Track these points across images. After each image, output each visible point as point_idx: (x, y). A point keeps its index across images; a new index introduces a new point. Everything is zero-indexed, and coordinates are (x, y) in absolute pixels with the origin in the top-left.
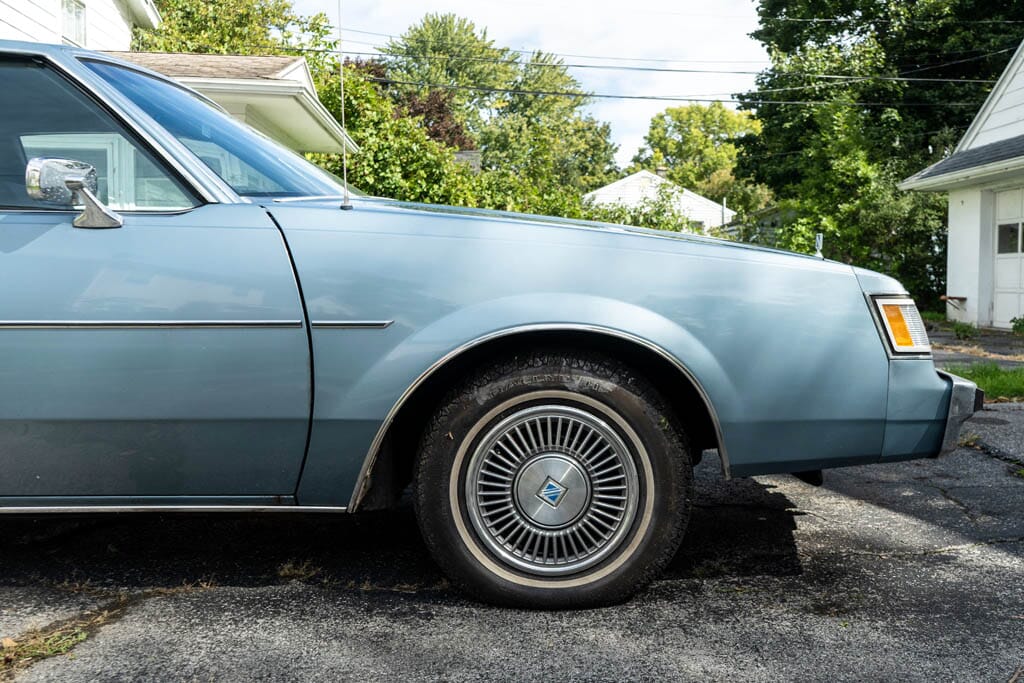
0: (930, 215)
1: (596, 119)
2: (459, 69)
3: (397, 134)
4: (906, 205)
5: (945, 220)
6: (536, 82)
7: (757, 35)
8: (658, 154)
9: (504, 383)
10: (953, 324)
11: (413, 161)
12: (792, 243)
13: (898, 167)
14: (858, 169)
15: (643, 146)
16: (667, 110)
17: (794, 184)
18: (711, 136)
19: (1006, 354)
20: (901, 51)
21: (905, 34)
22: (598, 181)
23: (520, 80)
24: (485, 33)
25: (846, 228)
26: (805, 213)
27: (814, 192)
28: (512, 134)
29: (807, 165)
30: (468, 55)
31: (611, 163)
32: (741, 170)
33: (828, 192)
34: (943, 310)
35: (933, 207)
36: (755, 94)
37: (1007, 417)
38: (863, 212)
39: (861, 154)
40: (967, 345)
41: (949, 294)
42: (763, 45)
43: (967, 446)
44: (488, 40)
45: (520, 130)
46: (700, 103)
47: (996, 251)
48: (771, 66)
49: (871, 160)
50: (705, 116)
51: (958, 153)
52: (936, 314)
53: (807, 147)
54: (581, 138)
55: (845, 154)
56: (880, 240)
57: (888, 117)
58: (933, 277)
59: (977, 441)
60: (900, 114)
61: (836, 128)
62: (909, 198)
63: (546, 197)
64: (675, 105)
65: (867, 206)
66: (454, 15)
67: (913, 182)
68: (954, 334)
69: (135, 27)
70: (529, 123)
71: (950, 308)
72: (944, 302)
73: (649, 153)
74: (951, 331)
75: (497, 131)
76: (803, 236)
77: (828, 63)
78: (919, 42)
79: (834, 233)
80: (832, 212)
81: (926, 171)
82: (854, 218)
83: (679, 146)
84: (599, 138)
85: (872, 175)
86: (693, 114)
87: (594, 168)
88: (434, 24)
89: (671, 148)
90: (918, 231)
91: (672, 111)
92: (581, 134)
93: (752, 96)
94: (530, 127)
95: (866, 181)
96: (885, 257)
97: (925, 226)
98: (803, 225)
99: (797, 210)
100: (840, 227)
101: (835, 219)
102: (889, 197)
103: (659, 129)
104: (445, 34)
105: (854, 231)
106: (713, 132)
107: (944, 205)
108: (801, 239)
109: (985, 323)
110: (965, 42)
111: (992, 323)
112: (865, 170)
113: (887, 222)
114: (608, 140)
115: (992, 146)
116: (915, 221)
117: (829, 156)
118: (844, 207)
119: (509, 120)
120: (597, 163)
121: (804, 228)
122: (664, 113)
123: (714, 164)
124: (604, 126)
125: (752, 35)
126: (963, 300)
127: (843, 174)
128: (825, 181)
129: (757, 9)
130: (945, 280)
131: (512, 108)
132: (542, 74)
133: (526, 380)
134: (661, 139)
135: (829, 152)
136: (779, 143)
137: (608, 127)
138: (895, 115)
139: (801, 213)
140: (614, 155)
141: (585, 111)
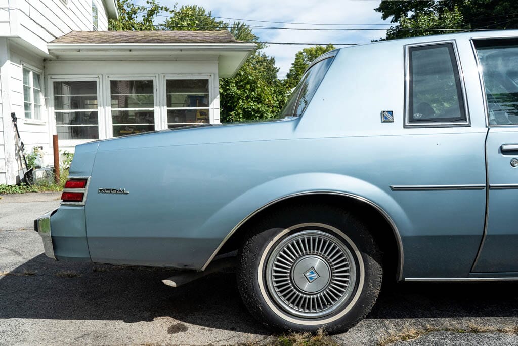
1: (267, 55)
7: (380, 9)
15: (292, 69)
16: (303, 50)
24: (210, 14)
44: (212, 17)
46: (321, 46)
54: (261, 65)
64: (308, 47)
66: (196, 6)
69: (109, 18)
84: (270, 65)
86: (318, 51)
91: (307, 50)
92: (260, 63)
103: (300, 60)
114: (274, 66)
122: (302, 51)
124: (271, 59)
132: (241, 34)
134: (301, 64)
137: (273, 59)
140: (277, 74)
141: (262, 52)
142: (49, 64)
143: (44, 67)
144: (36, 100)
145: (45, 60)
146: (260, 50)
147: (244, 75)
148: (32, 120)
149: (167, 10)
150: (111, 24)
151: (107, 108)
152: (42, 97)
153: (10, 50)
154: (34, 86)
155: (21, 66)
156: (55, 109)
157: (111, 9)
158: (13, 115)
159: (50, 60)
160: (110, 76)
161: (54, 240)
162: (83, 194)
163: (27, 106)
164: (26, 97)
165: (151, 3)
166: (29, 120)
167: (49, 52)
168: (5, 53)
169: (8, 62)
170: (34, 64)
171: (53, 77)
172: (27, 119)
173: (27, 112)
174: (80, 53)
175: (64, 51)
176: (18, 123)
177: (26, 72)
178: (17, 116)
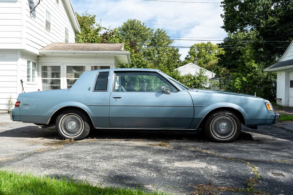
0: (272, 77)
1: (175, 47)
2: (137, 34)
3: (136, 57)
4: (265, 74)
5: (276, 78)
6: (158, 37)
7: (223, 27)
8: (192, 57)
9: (217, 114)
10: (278, 105)
11: (140, 64)
12: (235, 84)
13: (263, 64)
14: (253, 65)
15: (188, 55)
16: (195, 44)
17: (235, 69)
18: (207, 52)
19: (290, 113)
20: (264, 33)
21: (265, 28)
22: (176, 64)
23: (153, 37)
24: (144, 24)
25: (249, 80)
26: (238, 76)
27: (241, 71)
28: (152, 52)
29: (239, 64)
30: (140, 30)
31: (179, 59)
32: (219, 64)
33: (244, 71)
34: (276, 102)
35: (273, 75)
36: (223, 43)
37: (288, 124)
38: (254, 76)
39: (253, 61)
40: (281, 111)
41: (277, 98)
42: (225, 30)
43: (280, 128)
44: (145, 26)
45: (154, 50)
47: (289, 87)
48: (228, 36)
49: (256, 63)
50: (206, 46)
51: (279, 62)
52: (274, 103)
53: (239, 59)
54: (170, 52)
55: (249, 61)
56: (258, 83)
57: (260, 50)
58: (273, 92)
59: (281, 127)
60: (263, 49)
61: (247, 55)
62: (266, 73)
63: (171, 73)
65: (255, 74)
66: (136, 19)
67: (267, 69)
68: (278, 108)
69: (76, 33)
70: (156, 49)
71: (277, 101)
72: (276, 100)
73: (190, 56)
74: (277, 107)
75: (147, 51)
76: (238, 82)
77: (243, 36)
78: (269, 30)
79: (246, 81)
80: (245, 76)
81: (271, 67)
82: (251, 77)
83: (198, 54)
84: (176, 53)
85: (256, 66)
86: (202, 46)
87: (174, 61)
88: (130, 22)
89: (196, 55)
90: (269, 81)
91: (196, 45)
92: (170, 51)
93: (222, 44)
94: (157, 50)
95: (255, 68)
96: (260, 88)
97: (270, 80)
98: (238, 79)
99: (236, 76)
100: (247, 80)
101: (246, 78)
102: (261, 72)
103: (193, 50)
104: (134, 25)
105: (251, 81)
106: (208, 50)
107: (276, 74)
108: (237, 83)
109: (287, 105)
110: (281, 30)
111: (288, 105)
112: (254, 65)
113: (260, 78)
114: (178, 53)
115: (288, 61)
116: (268, 78)
117: (245, 62)
118: (249, 75)
119: (151, 48)
120: (175, 59)
121: (238, 80)
122: (194, 45)
123: (208, 59)
124: (177, 49)
125: (222, 27)
126: (281, 99)
127: (248, 66)
128: (244, 68)
129: (223, 20)
130: (276, 94)
131: (151, 45)
132: (160, 35)
133: (220, 113)
134: (193, 53)
135: (245, 61)
136: (230, 57)
138: (262, 50)
139: (237, 76)
140: (180, 57)
141: (172, 45)
142: (40, 58)
143: (38, 59)
144: (33, 74)
145: (38, 56)
146: (171, 44)
147: (141, 62)
148: (31, 82)
149: (105, 29)
150: (76, 36)
151: (64, 78)
152: (36, 72)
153: (22, 54)
154: (32, 68)
155: (27, 60)
156: (42, 77)
157: (76, 29)
158: (21, 81)
159: (41, 57)
160: (66, 64)
161: (12, 115)
162: (19, 105)
163: (28, 77)
164: (28, 73)
165: (98, 26)
166: (29, 83)
167: (40, 54)
168: (19, 55)
169: (20, 59)
170: (33, 59)
171: (41, 64)
172: (28, 82)
173: (28, 79)
174: (53, 54)
175: (46, 53)
176: (23, 84)
177: (29, 62)
178: (23, 81)
